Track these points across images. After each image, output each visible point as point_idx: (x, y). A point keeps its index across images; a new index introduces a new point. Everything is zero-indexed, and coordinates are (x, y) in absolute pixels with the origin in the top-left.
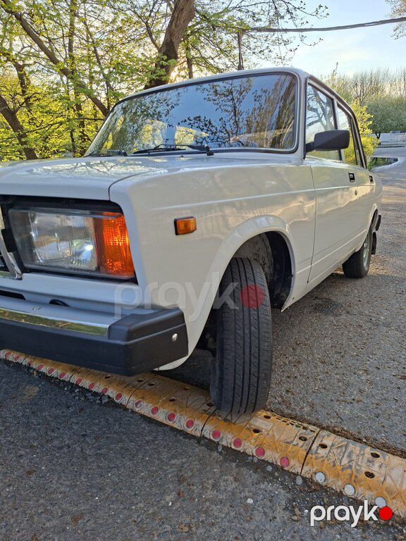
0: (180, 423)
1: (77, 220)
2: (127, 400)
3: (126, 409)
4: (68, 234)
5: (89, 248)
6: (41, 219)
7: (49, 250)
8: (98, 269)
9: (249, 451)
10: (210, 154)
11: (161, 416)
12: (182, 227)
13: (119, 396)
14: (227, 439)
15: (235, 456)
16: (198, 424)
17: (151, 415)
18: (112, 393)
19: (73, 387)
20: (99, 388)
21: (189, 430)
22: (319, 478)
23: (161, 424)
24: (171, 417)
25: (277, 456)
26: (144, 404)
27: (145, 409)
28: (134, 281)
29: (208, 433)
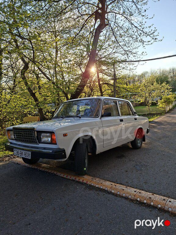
0: (69, 177)
1: (48, 135)
2: (59, 174)
3: (58, 175)
4: (47, 137)
5: (50, 139)
6: (43, 134)
7: (44, 139)
8: (51, 142)
9: (81, 181)
10: (80, 118)
11: (65, 177)
12: (65, 135)
13: (57, 173)
14: (77, 179)
15: (78, 182)
16: (72, 177)
17: (63, 177)
18: (55, 173)
19: (47, 172)
20: (52, 172)
21: (70, 179)
22: (92, 184)
23: (65, 178)
24: (67, 176)
25: (86, 181)
26: (62, 174)
27: (62, 175)
28: (56, 144)
29: (74, 179)
